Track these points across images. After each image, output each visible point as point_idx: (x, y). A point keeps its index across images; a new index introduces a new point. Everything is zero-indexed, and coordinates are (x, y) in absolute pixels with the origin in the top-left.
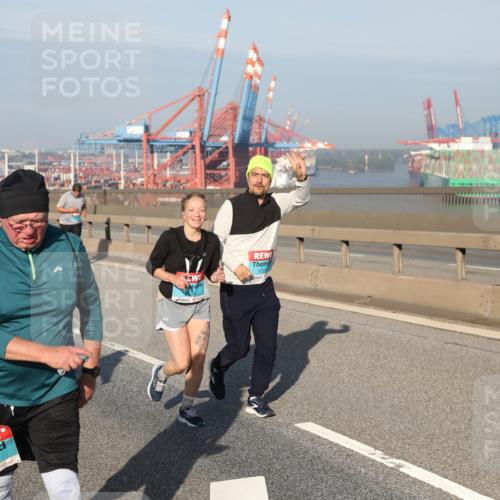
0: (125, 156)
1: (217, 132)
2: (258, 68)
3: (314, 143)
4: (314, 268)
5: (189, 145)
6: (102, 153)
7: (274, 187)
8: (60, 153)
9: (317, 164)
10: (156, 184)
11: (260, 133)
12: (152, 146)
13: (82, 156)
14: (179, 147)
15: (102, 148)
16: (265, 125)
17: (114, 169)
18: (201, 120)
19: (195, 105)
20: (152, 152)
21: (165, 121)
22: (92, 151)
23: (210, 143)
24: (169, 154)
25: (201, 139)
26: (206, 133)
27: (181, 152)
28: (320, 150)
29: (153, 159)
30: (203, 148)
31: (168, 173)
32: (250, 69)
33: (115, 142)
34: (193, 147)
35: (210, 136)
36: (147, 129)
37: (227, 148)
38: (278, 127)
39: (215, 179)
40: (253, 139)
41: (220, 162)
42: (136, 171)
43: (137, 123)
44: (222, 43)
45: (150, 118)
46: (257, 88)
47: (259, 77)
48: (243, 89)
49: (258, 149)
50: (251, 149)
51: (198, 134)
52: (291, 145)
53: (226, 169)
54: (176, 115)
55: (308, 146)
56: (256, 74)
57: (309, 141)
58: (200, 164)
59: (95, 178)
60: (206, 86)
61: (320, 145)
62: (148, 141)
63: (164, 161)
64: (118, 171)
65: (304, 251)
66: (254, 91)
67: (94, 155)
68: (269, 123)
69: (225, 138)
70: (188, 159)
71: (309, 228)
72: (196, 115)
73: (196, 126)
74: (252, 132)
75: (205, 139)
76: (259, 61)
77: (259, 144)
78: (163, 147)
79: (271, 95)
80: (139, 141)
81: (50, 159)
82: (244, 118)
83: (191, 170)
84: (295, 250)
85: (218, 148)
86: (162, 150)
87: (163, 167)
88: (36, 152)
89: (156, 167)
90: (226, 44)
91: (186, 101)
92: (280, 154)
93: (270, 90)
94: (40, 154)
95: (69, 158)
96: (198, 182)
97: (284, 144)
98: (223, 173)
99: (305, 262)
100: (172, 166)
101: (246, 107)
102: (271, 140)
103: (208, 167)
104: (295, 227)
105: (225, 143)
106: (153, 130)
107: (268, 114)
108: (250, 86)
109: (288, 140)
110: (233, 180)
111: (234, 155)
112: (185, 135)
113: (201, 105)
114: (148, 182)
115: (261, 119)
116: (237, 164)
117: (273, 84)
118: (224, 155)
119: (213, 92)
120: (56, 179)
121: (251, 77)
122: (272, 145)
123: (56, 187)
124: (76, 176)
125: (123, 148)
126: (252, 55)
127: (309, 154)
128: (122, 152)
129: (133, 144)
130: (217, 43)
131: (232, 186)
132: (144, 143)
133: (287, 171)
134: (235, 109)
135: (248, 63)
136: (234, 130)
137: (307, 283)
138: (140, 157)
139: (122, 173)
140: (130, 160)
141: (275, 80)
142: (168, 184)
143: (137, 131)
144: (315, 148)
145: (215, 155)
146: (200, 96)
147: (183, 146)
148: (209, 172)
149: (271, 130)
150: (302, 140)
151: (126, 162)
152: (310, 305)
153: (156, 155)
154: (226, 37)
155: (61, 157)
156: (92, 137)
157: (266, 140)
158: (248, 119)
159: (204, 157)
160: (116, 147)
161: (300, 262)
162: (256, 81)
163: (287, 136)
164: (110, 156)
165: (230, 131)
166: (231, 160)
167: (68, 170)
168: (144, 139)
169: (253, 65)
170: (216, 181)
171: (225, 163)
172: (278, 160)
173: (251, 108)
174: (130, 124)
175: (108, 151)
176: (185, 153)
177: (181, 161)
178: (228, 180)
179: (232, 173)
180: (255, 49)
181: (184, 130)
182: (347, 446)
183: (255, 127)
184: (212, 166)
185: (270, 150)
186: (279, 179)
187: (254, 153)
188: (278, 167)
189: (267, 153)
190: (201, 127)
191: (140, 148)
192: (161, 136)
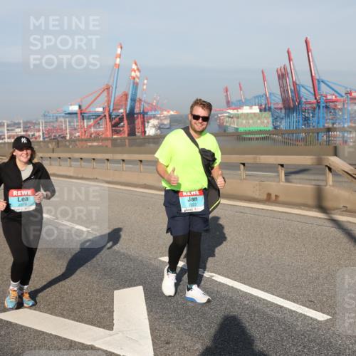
0: (70, 122)
1: (117, 107)
2: (138, 74)
3: (168, 112)
5: (103, 115)
6: (57, 121)
7: (149, 136)
8: (34, 121)
9: (170, 122)
11: (140, 107)
12: (83, 116)
13: (45, 122)
14: (97, 116)
15: (57, 118)
16: (143, 103)
17: (64, 129)
18: (109, 102)
19: (105, 94)
20: (83, 119)
22: (51, 120)
23: (114, 114)
24: (92, 120)
25: (109, 111)
26: (111, 108)
27: (99, 118)
28: (171, 115)
29: (84, 123)
30: (110, 116)
31: (92, 130)
32: (133, 74)
33: (63, 115)
34: (105, 116)
35: (114, 110)
36: (80, 107)
37: (123, 116)
38: (149, 104)
39: (118, 132)
40: (137, 110)
41: (120, 123)
42: (76, 129)
43: (74, 105)
44: (118, 61)
45: (82, 101)
46: (137, 84)
47: (138, 78)
49: (139, 115)
50: (135, 116)
51: (108, 109)
52: (156, 113)
53: (123, 127)
54: (95, 100)
57: (166, 111)
58: (109, 124)
59: (53, 134)
60: (110, 84)
61: (172, 113)
62: (81, 113)
63: (90, 123)
64: (66, 130)
66: (136, 85)
67: (53, 122)
68: (145, 102)
69: (122, 111)
70: (103, 122)
72: (106, 99)
73: (106, 104)
74: (136, 107)
75: (111, 111)
76: (138, 69)
77: (140, 113)
78: (89, 116)
79: (145, 87)
80: (76, 113)
81: (29, 125)
82: (131, 100)
83: (104, 128)
85: (118, 116)
86: (89, 118)
87: (89, 127)
88: (22, 122)
89: (86, 127)
92: (150, 118)
93: (144, 84)
94: (24, 123)
95: (39, 124)
96: (109, 133)
97: (153, 113)
98: (121, 129)
100: (94, 126)
101: (132, 94)
102: (146, 111)
103: (113, 126)
105: (122, 113)
106: (83, 107)
107: (144, 97)
108: (134, 83)
109: (155, 110)
110: (127, 132)
111: (127, 120)
112: (101, 110)
113: (108, 93)
114: (82, 135)
115: (140, 100)
116: (128, 124)
117: (146, 81)
118: (121, 120)
119: (114, 87)
120: (33, 135)
121: (134, 78)
122: (147, 113)
124: (43, 134)
125: (67, 117)
126: (134, 67)
127: (166, 117)
128: (67, 120)
129: (73, 115)
130: (115, 61)
131: (126, 135)
132: (79, 115)
133: (155, 127)
134: (126, 95)
135: (132, 71)
136: (126, 105)
138: (77, 122)
139: (68, 131)
140: (72, 124)
141: (147, 79)
142: (93, 136)
143: (75, 108)
144: (169, 114)
145: (117, 119)
146: (108, 89)
147: (100, 116)
148: (114, 128)
149: (146, 106)
150: (162, 110)
151: (69, 125)
153: (85, 120)
154: (120, 57)
155: (35, 124)
156: (51, 112)
157: (143, 111)
158: (134, 100)
159: (111, 121)
160: (63, 117)
162: (137, 80)
163: (155, 108)
164: (61, 122)
165: (124, 107)
166: (125, 122)
167: (39, 131)
168: (79, 112)
169: (135, 71)
170: (117, 133)
171: (122, 124)
173: (135, 94)
174: (71, 105)
175: (59, 120)
176: (101, 119)
177: (99, 123)
178: (124, 133)
179: (126, 129)
180: (136, 64)
181: (100, 107)
183: (137, 104)
184: (115, 125)
185: (146, 116)
186: (151, 131)
187: (138, 117)
188: (150, 125)
189: (144, 118)
190: (109, 105)
191: (77, 116)
192: (88, 110)
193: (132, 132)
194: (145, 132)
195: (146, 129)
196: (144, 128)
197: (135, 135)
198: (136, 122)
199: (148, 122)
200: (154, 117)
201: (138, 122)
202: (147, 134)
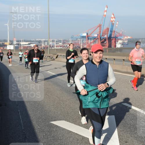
0: (82, 41)
1: (104, 35)
2: (114, 19)
3: (127, 37)
4: (127, 67)
5: (97, 38)
6: (77, 40)
7: (118, 48)
8: (67, 40)
9: (128, 42)
10: (89, 47)
11: (114, 35)
12: (88, 38)
13: (72, 40)
14: (95, 38)
15: (77, 39)
16: (115, 33)
17: (79, 44)
18: (100, 32)
19: (99, 28)
20: (88, 40)
21: (91, 33)
22: (74, 39)
23: (102, 37)
24: (92, 40)
25: (100, 36)
26: (101, 35)
27: (95, 39)
28: (129, 38)
29: (88, 41)
30: (100, 38)
31: (92, 44)
32: (112, 19)
33: (80, 37)
34: (98, 38)
35: (102, 35)
36: (87, 34)
37: (106, 38)
38: (118, 33)
39: (103, 46)
40: (113, 36)
41: (104, 42)
42: (85, 44)
43: (85, 33)
44: (105, 13)
45: (88, 32)
46: (114, 24)
47: (114, 21)
48: (110, 24)
49: (114, 38)
50: (112, 38)
51: (99, 35)
52: (121, 37)
53: (106, 43)
54: (94, 31)
55: (126, 38)
56: (113, 21)
57: (126, 36)
58: (100, 42)
59: (75, 46)
60: (101, 24)
61: (129, 37)
62: (88, 37)
63: (91, 41)
64: (80, 44)
65: (124, 63)
66: (113, 25)
67: (75, 40)
68: (116, 32)
69: (106, 36)
70: (97, 41)
71: (125, 57)
72: (99, 30)
73: (99, 33)
74: (112, 34)
75: (101, 36)
76: (114, 17)
77: (114, 37)
78: (91, 38)
79: (117, 25)
81: (65, 41)
82: (110, 31)
84: (122, 62)
85: (104, 38)
86: (91, 39)
87: (91, 43)
88: (62, 40)
89: (89, 43)
90: (106, 14)
91: (96, 27)
92: (119, 40)
93: (117, 24)
94: (63, 40)
95: (69, 41)
97: (120, 37)
98: (105, 44)
99: (125, 65)
100: (93, 43)
101: (111, 29)
102: (117, 36)
103: (101, 43)
104: (122, 57)
105: (106, 37)
106: (89, 34)
107: (116, 30)
108: (112, 24)
109: (121, 36)
110: (107, 46)
111: (108, 40)
112: (96, 35)
113: (100, 28)
114: (87, 46)
115: (114, 31)
117: (117, 23)
118: (105, 40)
119: (103, 25)
120: (66, 46)
121: (112, 21)
122: (117, 37)
123: (66, 48)
125: (82, 39)
126: (113, 16)
127: (126, 39)
128: (81, 40)
129: (84, 38)
130: (104, 13)
131: (107, 47)
132: (87, 37)
133: (120, 44)
134: (108, 29)
135: (111, 18)
136: (108, 33)
137: (125, 70)
138: (86, 41)
139: (81, 45)
140: (83, 41)
141: (118, 22)
143: (85, 35)
144: (128, 38)
145: (103, 40)
146: (100, 26)
147: (96, 38)
148: (102, 44)
150: (124, 36)
151: (82, 42)
152: (126, 75)
153: (89, 40)
154: (106, 12)
155: (68, 41)
156: (74, 36)
157: (116, 36)
158: (111, 31)
160: (80, 38)
161: (124, 65)
162: (113, 22)
163: (121, 35)
164: (79, 40)
165: (107, 34)
166: (107, 41)
168: (87, 36)
169: (113, 18)
171: (105, 42)
172: (118, 41)
173: (112, 29)
174: (83, 33)
175: (78, 39)
176: (96, 40)
177: (95, 41)
178: (106, 46)
179: (107, 44)
180: (113, 15)
181: (96, 34)
182: (135, 109)
183: (113, 33)
184: (103, 43)
185: (116, 39)
186: (118, 46)
187: (113, 39)
188: (118, 43)
189: (115, 39)
190: (100, 34)
191: (86, 38)
192: (90, 36)
193: (110, 46)
194: (116, 46)
195: (116, 45)
196: (116, 44)
197: (111, 47)
198: (112, 41)
199: (118, 42)
200: (120, 39)
201: (113, 41)
202: (117, 47)
